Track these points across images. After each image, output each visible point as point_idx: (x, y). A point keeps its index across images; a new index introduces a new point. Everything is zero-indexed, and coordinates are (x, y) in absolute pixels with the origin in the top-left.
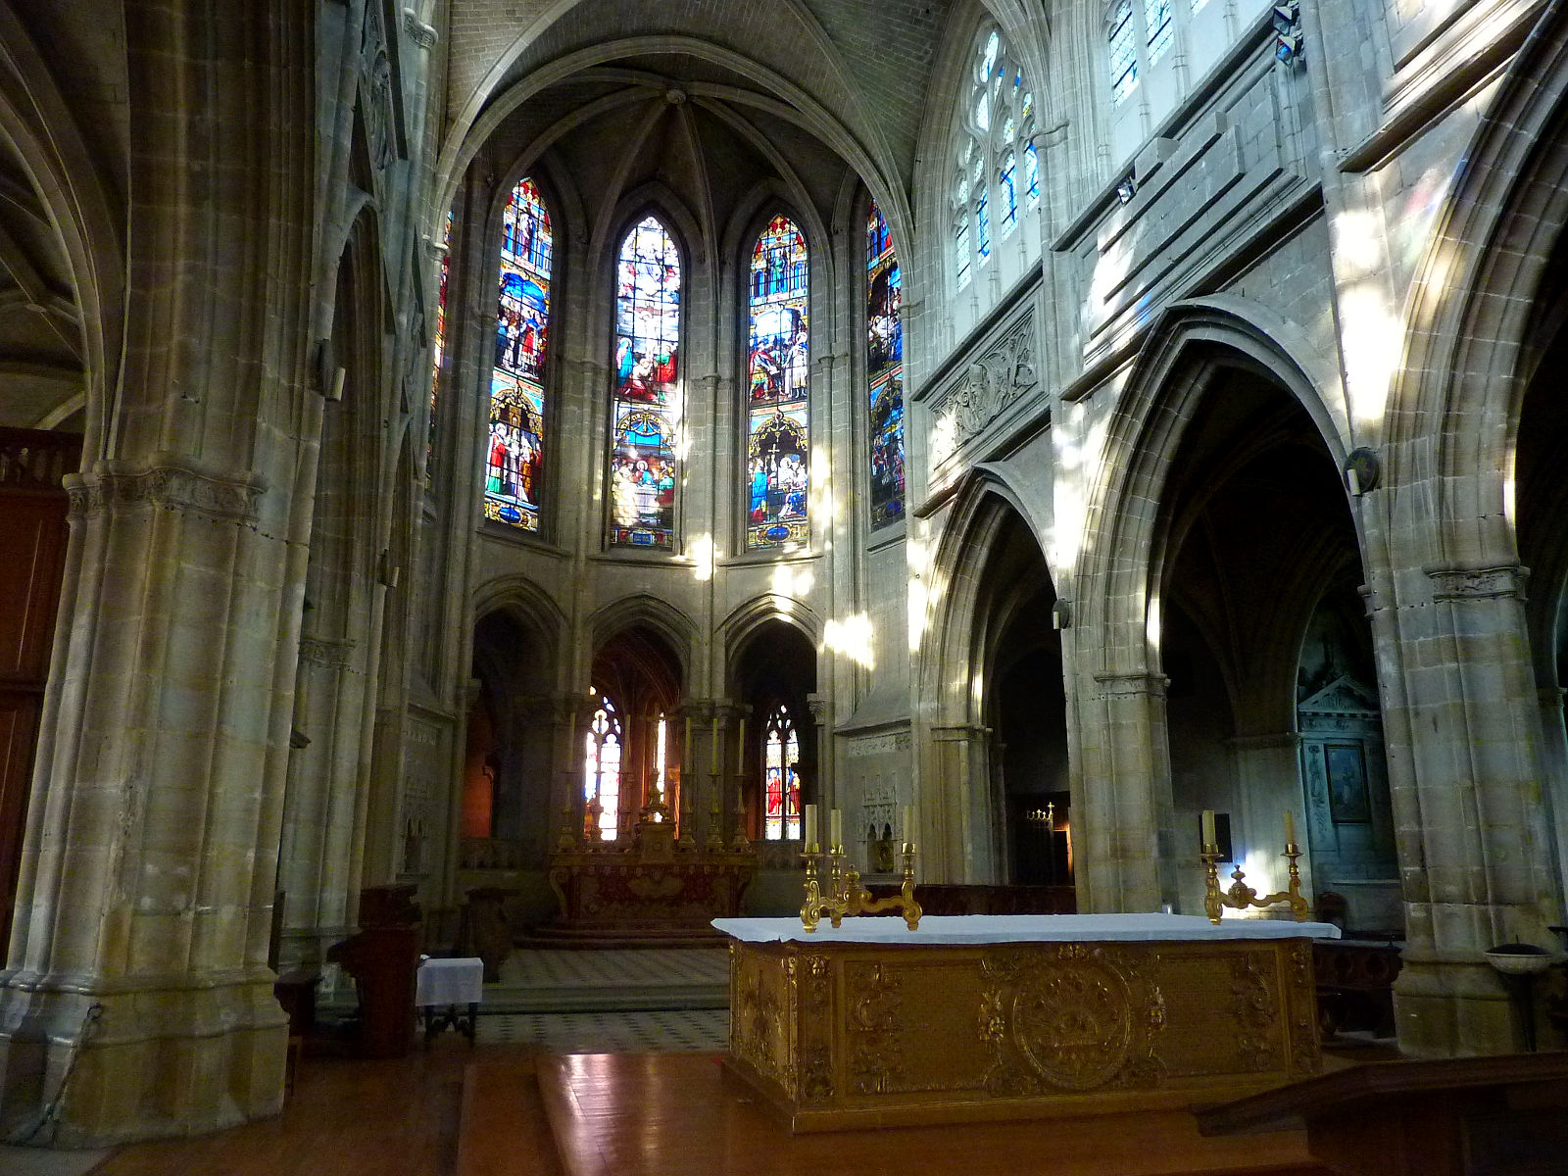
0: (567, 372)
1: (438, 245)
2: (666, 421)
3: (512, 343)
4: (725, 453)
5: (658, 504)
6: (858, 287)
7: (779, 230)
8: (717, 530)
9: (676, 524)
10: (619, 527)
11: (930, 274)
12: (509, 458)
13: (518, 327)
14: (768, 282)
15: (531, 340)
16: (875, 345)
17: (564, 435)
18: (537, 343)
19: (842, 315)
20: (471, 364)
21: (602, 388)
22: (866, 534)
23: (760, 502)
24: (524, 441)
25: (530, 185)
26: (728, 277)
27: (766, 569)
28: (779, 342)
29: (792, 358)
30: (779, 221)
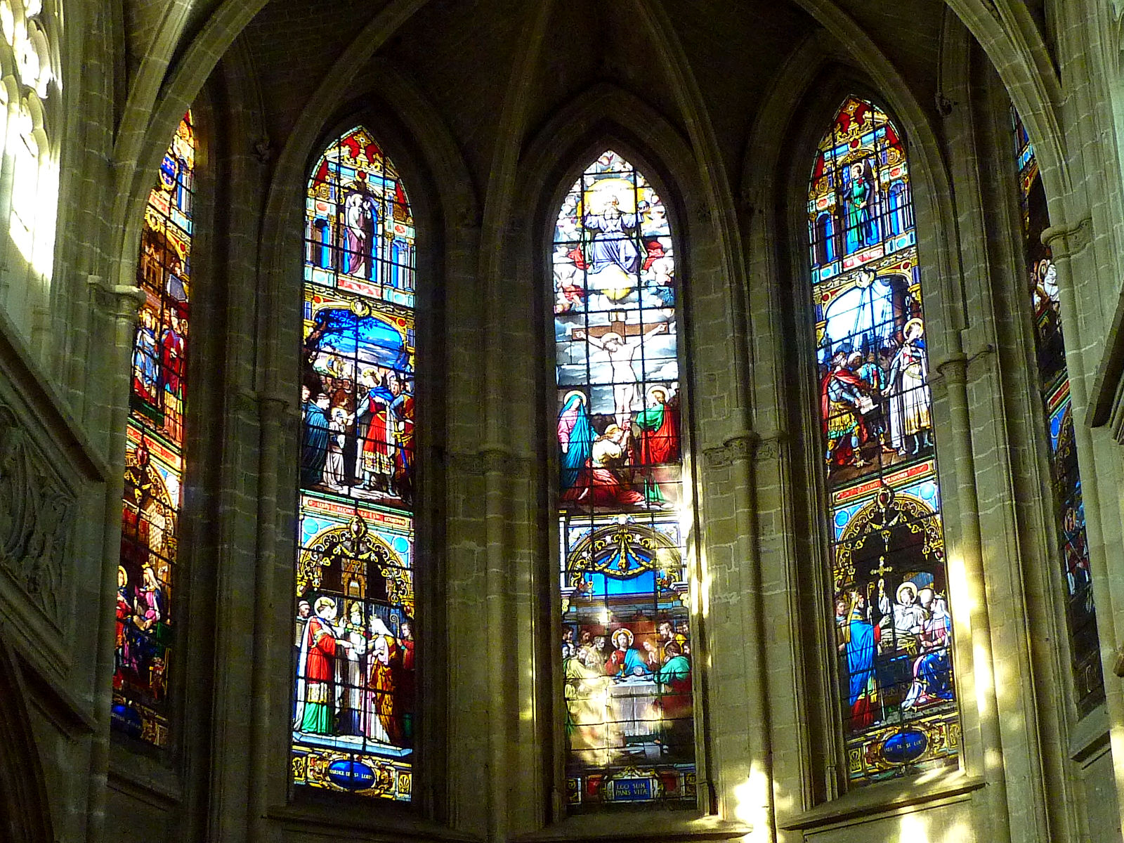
0: (453, 475)
1: (120, 288)
2: (665, 541)
3: (341, 439)
4: (780, 591)
5: (659, 714)
6: (1002, 209)
7: (854, 126)
8: (778, 753)
9: (699, 750)
10: (585, 770)
11: (1097, 161)
12: (345, 661)
13: (352, 407)
14: (842, 232)
15: (382, 427)
16: (1046, 320)
17: (454, 601)
18: (393, 430)
19: (976, 270)
20: (240, 494)
21: (525, 497)
22: (1066, 722)
23: (864, 684)
24: (377, 625)
25: (362, 139)
26: (760, 236)
27: (880, 825)
28: (873, 347)
29: (900, 376)
30: (852, 108)
